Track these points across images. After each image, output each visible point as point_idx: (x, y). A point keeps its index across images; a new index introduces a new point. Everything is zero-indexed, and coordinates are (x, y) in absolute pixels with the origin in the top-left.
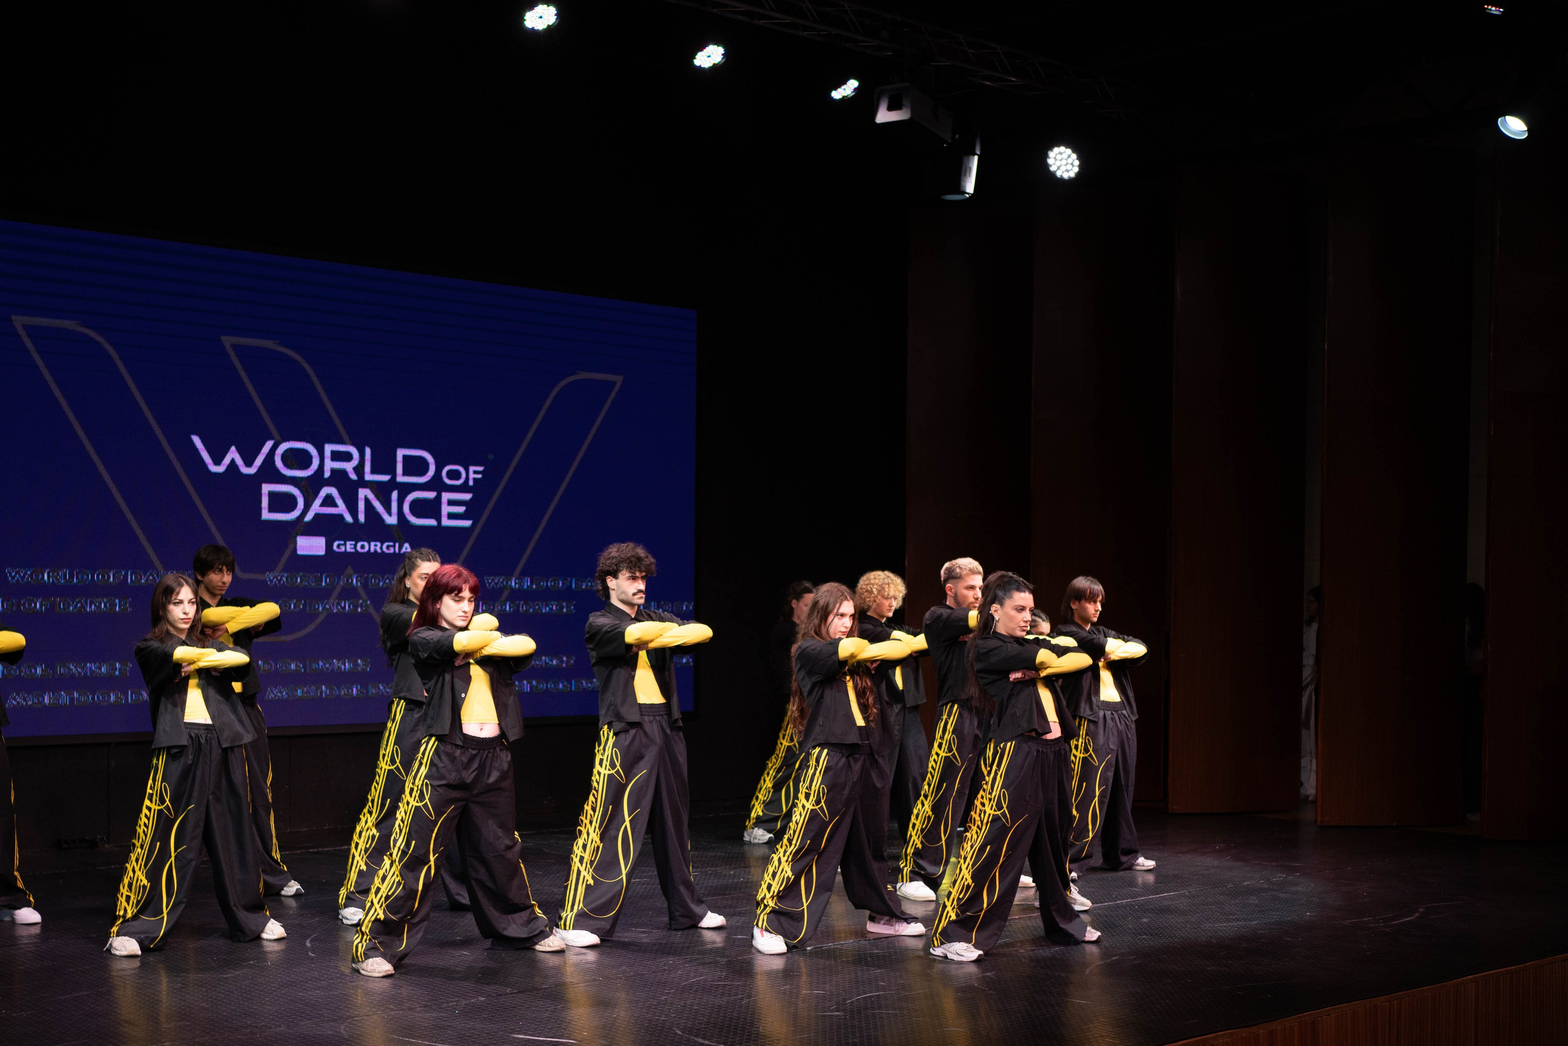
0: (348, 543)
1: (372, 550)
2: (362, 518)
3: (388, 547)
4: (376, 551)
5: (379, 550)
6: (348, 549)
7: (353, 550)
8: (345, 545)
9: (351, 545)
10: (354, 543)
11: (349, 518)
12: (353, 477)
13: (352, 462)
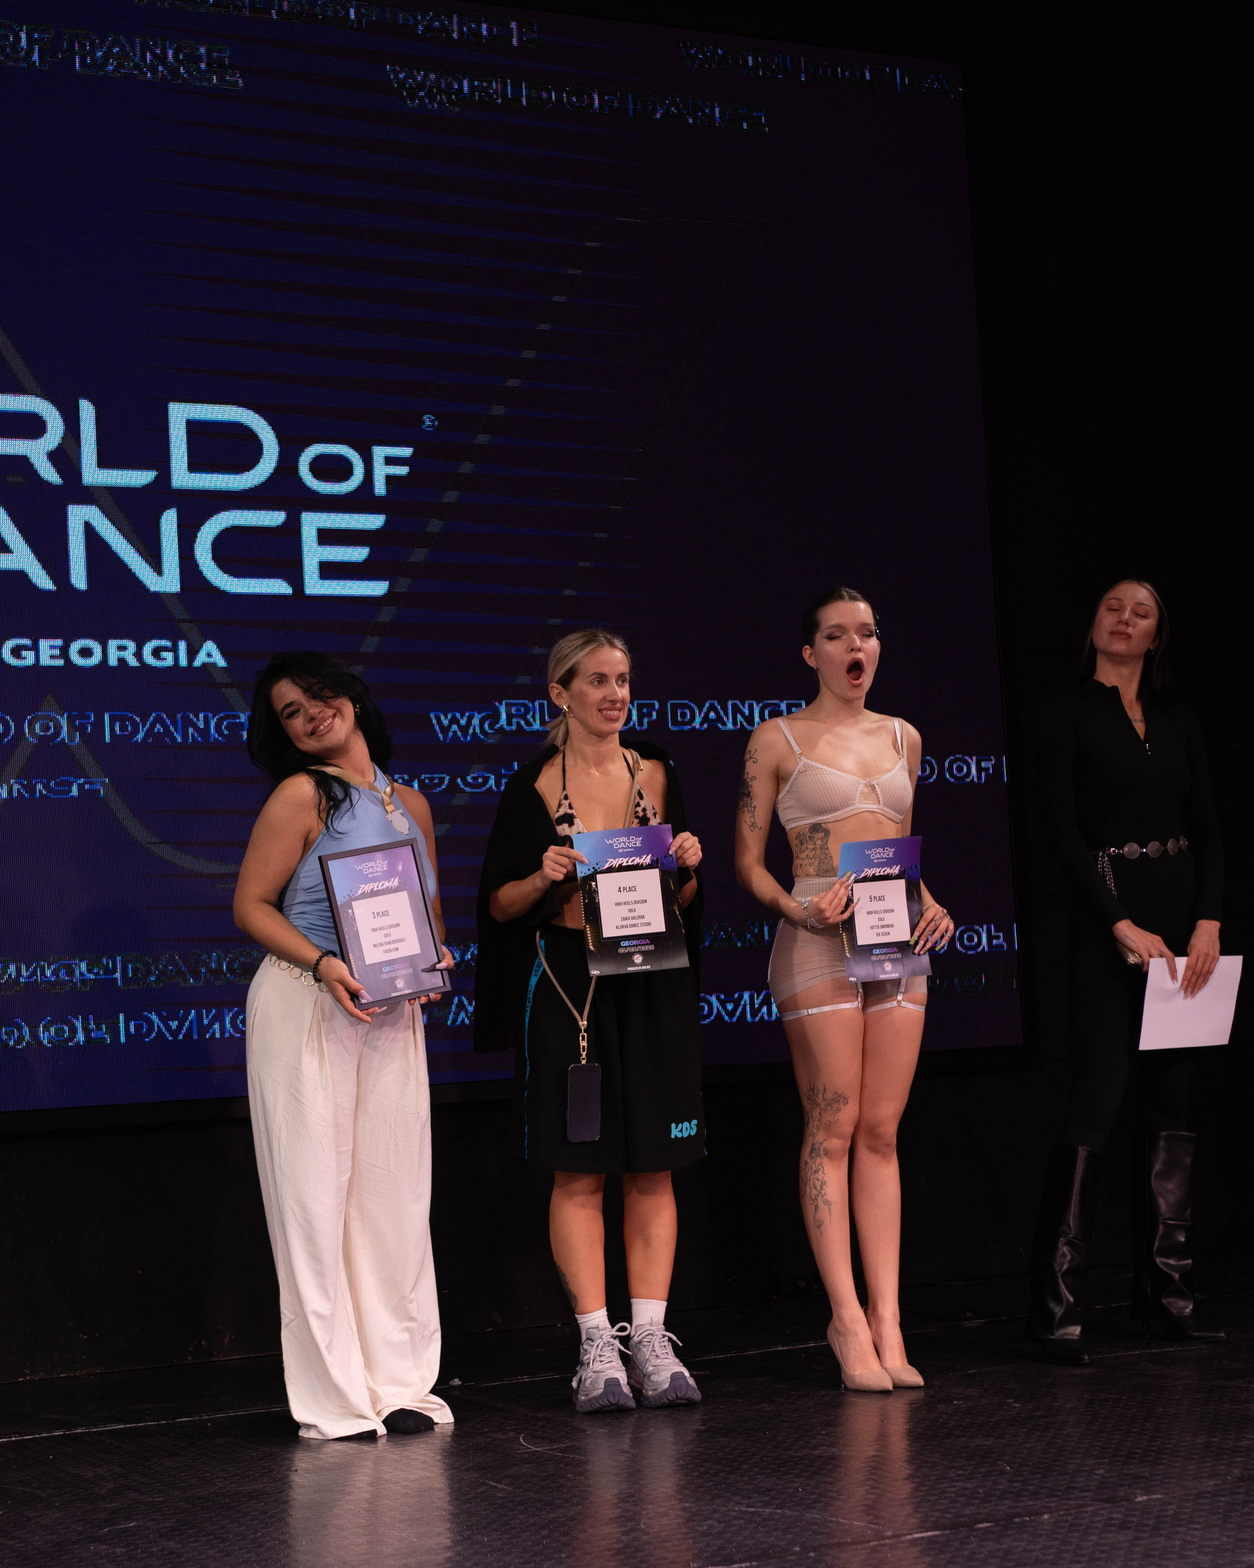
0: (44, 644)
1: (113, 661)
2: (79, 578)
3: (156, 653)
4: (122, 661)
5: (133, 662)
6: (45, 660)
7: (60, 662)
8: (35, 648)
9: (52, 647)
10: (59, 642)
11: (43, 580)
12: (50, 474)
13: (41, 441)
